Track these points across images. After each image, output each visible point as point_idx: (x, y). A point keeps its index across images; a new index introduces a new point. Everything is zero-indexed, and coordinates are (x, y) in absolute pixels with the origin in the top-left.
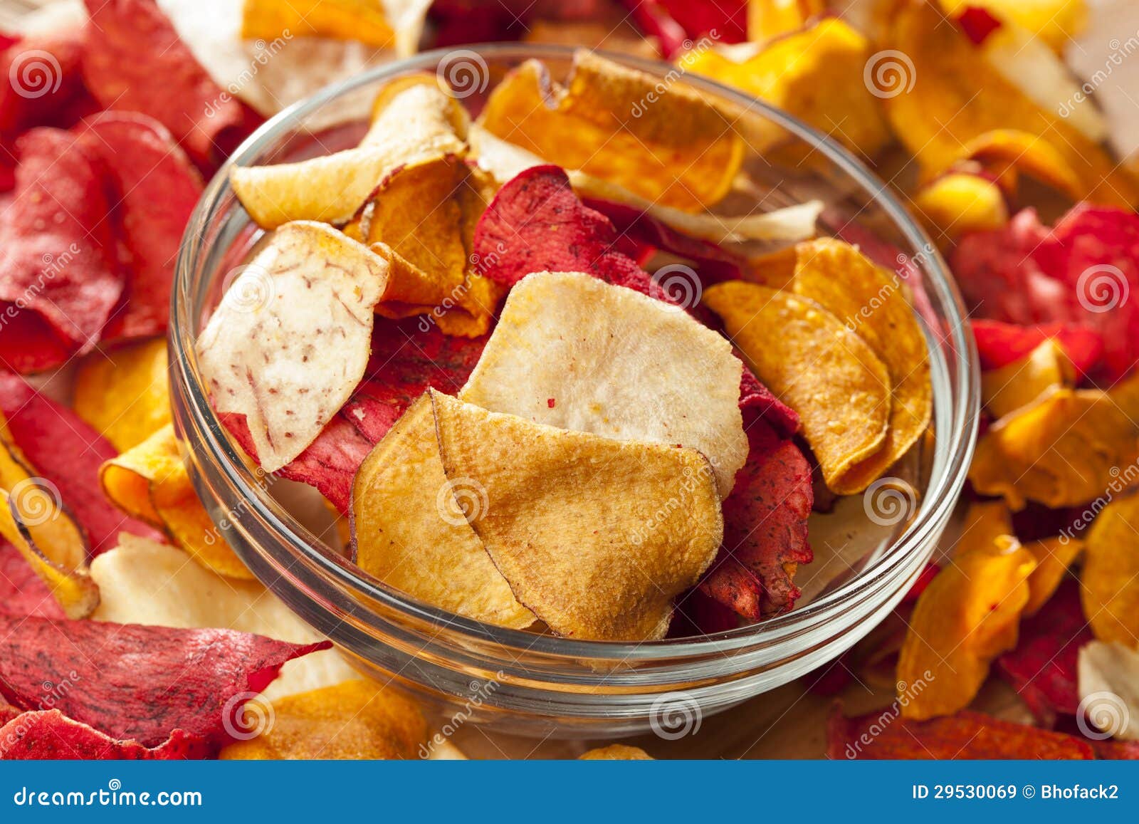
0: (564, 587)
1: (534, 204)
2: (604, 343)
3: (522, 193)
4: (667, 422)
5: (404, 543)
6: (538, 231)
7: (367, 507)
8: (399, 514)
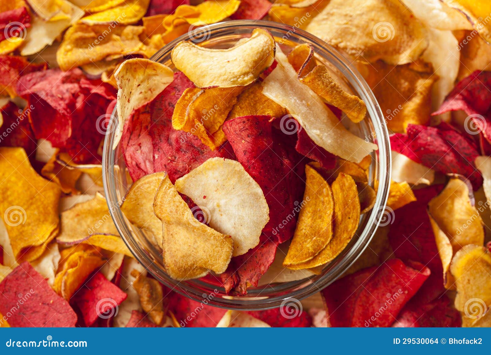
0: (174, 252)
1: (243, 129)
2: (230, 189)
3: (242, 123)
4: (236, 223)
5: (142, 206)
6: (239, 139)
7: (135, 192)
8: (145, 198)
